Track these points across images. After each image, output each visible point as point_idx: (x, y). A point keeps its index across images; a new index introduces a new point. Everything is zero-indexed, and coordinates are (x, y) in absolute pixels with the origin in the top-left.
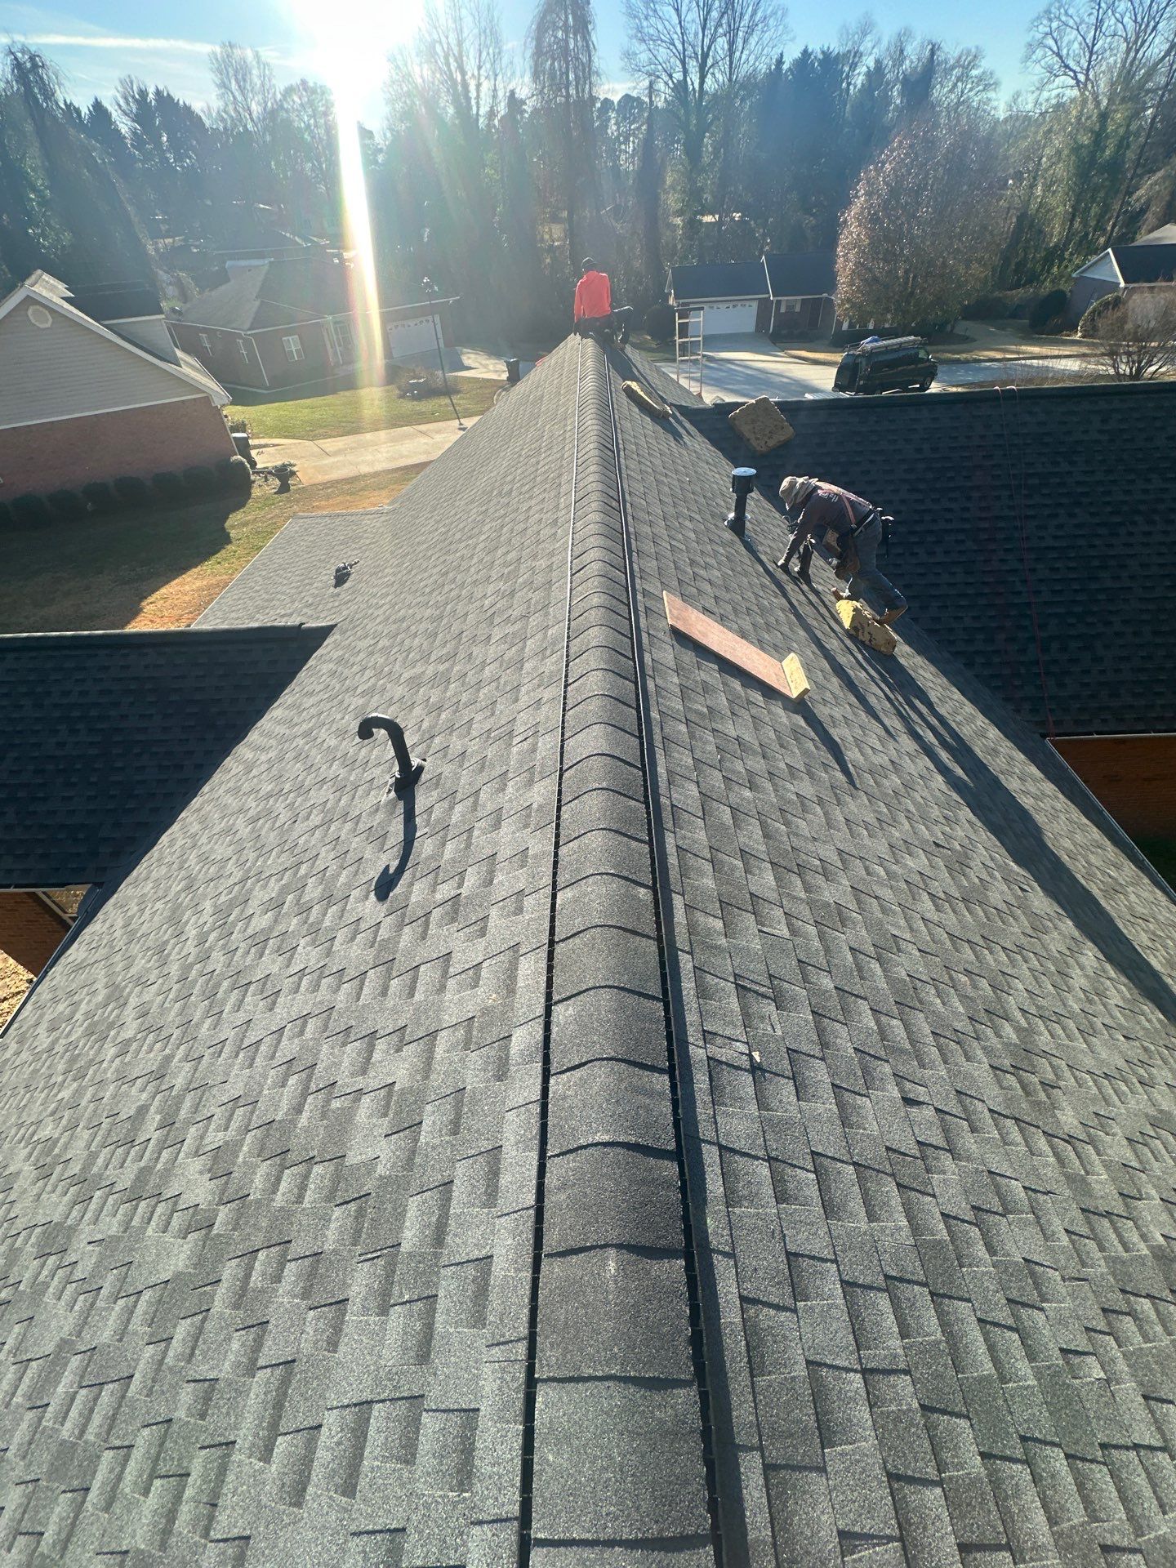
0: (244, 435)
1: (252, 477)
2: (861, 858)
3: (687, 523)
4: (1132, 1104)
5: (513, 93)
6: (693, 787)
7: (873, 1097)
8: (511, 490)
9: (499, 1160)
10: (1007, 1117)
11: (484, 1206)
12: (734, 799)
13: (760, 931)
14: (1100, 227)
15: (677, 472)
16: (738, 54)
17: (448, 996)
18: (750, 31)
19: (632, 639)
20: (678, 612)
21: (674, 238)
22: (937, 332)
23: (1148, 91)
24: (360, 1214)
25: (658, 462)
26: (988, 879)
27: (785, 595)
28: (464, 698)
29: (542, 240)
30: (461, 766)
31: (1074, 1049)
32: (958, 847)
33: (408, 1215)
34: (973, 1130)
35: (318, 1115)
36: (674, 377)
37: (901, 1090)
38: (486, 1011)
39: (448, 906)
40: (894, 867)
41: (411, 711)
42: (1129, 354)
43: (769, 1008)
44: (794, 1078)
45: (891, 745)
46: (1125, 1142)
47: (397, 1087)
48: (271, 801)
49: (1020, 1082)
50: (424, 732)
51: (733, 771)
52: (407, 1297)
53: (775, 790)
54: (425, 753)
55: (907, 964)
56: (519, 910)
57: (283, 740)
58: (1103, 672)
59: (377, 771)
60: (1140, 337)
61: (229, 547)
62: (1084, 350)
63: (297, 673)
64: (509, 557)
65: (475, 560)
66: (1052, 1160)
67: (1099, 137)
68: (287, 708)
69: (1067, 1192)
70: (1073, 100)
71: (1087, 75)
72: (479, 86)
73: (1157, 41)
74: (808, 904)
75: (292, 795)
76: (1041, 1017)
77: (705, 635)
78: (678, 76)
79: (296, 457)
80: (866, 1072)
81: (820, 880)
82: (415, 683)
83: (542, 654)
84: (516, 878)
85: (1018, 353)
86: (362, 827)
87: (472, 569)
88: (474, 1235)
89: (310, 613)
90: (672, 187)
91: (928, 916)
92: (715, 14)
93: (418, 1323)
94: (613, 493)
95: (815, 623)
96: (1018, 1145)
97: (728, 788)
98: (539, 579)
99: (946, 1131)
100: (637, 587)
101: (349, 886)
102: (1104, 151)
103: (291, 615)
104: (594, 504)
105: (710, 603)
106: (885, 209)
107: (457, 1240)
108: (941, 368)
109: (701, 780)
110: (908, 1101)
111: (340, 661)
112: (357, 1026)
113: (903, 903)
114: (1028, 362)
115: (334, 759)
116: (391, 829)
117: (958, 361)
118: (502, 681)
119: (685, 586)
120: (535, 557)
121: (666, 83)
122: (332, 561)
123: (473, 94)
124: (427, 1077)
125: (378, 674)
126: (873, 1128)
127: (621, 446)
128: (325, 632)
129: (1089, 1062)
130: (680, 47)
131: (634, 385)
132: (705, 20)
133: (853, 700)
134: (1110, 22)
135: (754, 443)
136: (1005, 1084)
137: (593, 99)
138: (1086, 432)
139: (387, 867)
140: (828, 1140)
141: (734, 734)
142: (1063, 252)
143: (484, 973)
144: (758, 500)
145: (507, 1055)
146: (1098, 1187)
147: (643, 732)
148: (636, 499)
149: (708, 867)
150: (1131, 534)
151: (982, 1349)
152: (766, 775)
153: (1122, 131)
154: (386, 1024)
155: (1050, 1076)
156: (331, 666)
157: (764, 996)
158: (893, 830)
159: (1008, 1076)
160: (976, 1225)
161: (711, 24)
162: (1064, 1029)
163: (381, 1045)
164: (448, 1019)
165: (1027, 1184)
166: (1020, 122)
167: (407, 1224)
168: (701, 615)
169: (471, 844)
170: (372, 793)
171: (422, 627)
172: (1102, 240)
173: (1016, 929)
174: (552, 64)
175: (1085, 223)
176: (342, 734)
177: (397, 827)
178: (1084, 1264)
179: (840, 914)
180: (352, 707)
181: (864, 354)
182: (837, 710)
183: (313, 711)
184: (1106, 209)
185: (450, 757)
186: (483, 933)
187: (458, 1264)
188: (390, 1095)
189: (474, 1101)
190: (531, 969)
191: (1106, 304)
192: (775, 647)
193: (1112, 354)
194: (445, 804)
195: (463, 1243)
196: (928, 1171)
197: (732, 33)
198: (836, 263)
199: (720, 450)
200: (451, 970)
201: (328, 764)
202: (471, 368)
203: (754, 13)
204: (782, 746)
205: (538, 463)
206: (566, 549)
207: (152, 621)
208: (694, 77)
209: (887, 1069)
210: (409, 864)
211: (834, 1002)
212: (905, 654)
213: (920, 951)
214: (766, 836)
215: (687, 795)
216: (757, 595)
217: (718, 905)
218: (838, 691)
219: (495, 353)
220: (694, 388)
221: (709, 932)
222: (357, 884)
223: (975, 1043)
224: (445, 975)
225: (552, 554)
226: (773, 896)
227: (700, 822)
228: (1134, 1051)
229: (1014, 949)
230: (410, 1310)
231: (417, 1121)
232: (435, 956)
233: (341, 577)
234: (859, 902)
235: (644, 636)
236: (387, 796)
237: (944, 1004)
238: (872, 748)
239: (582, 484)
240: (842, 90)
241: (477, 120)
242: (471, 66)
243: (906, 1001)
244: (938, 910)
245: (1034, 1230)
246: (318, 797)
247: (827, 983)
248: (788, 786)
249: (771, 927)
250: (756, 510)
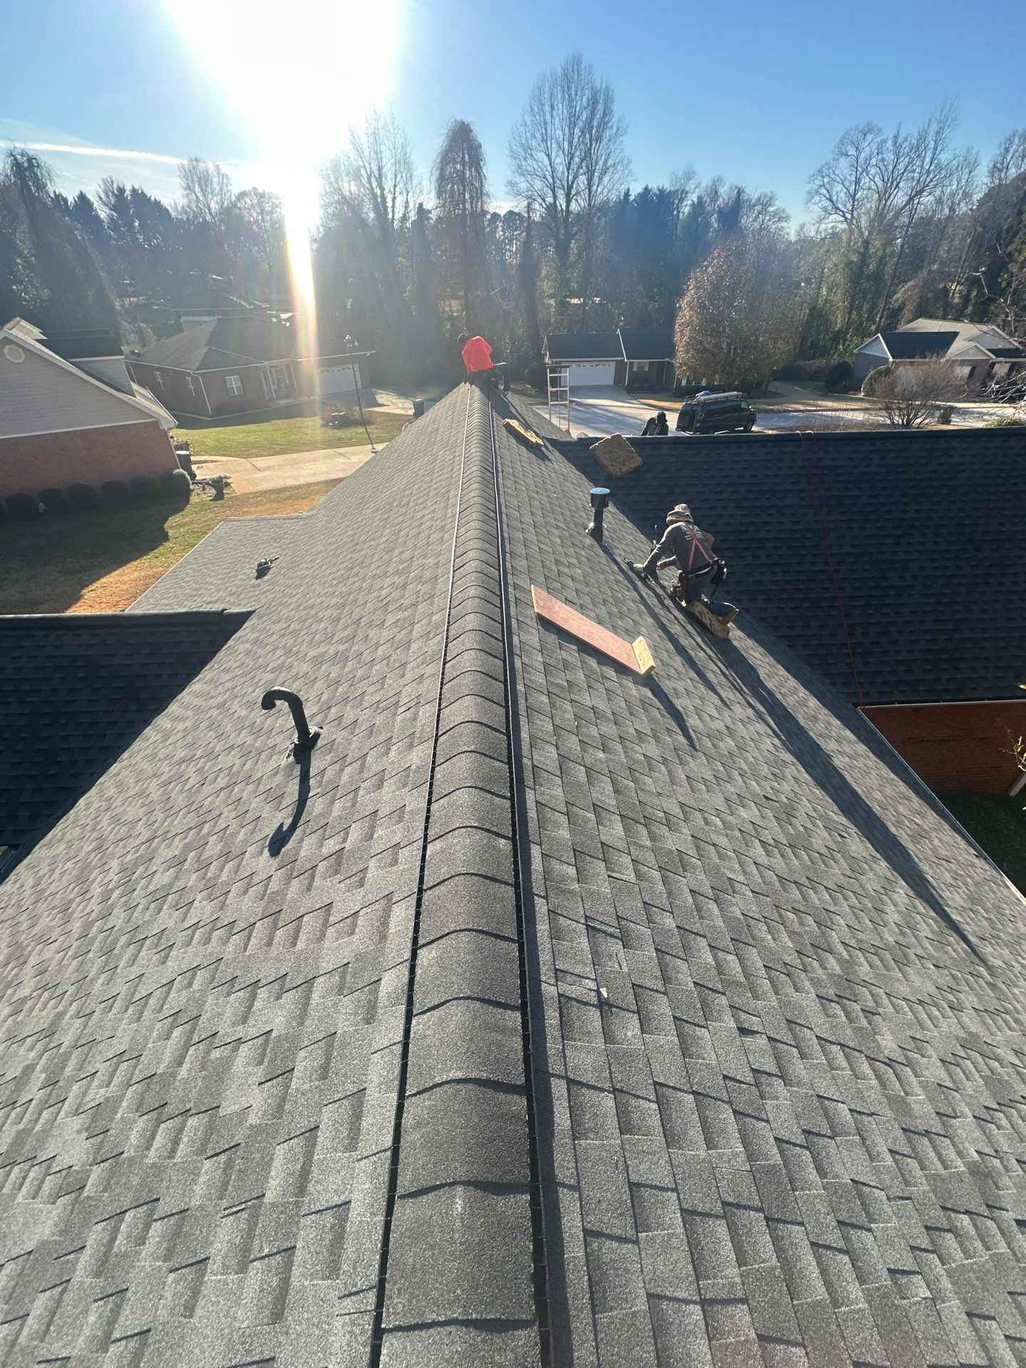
0: (187, 453)
1: (192, 487)
2: (700, 810)
3: (554, 531)
4: (944, 1026)
5: (421, 205)
6: (553, 750)
7: (710, 1028)
8: (409, 502)
9: (362, 1103)
10: (834, 1043)
11: (346, 1150)
12: (588, 760)
13: (609, 876)
14: (871, 319)
15: (546, 490)
16: (594, 188)
17: (327, 944)
18: (604, 172)
19: (502, 624)
20: (542, 602)
21: (549, 314)
22: (754, 389)
23: (897, 227)
24: (229, 1165)
25: (530, 482)
26: (811, 827)
27: (636, 589)
28: (359, 673)
29: (444, 311)
30: (352, 733)
31: (890, 978)
32: (785, 800)
33: (275, 1164)
34: (803, 1056)
35: (197, 1065)
36: (547, 416)
37: (737, 1020)
38: (360, 957)
39: (332, 860)
40: (730, 818)
41: (313, 685)
42: (900, 409)
43: (616, 947)
44: (638, 1012)
45: (726, 713)
46: (940, 1064)
47: (274, 1034)
48: (184, 766)
49: (844, 1009)
50: (323, 703)
51: (589, 736)
52: (266, 1251)
53: (625, 752)
54: (323, 721)
55: (743, 903)
56: (395, 862)
57: (199, 711)
58: (897, 652)
59: (279, 739)
60: (908, 397)
61: (166, 544)
62: (867, 406)
63: (216, 652)
64: (404, 556)
65: (376, 557)
66: (874, 1082)
67: (864, 257)
68: (205, 683)
69: (889, 1113)
70: (843, 231)
71: (852, 214)
72: (394, 199)
73: (899, 194)
74: (653, 851)
75: (202, 760)
76: (860, 949)
77: (567, 621)
78: (550, 200)
79: (230, 471)
80: (705, 1004)
81: (664, 830)
82: (319, 661)
83: (426, 636)
84: (394, 832)
85: (816, 406)
86: (262, 788)
87: (373, 566)
88: (334, 1181)
89: (232, 600)
90: (547, 277)
91: (759, 860)
92: (577, 160)
93: (275, 1278)
94: (491, 507)
95: (661, 612)
96: (843, 1070)
97: (583, 750)
98: (428, 575)
99: (778, 1058)
100: (509, 581)
101: (246, 842)
102: (868, 266)
103: (216, 601)
104: (475, 514)
105: (571, 595)
106: (710, 300)
107: (319, 1187)
108: (758, 416)
109: (560, 743)
110: (743, 1031)
111: (256, 640)
112: (242, 976)
113: (737, 849)
114: (824, 413)
115: (243, 728)
116: (288, 790)
117: (772, 411)
118: (392, 659)
119: (551, 581)
120: (425, 556)
121: (541, 204)
122: (256, 557)
123: (389, 204)
124: (302, 1024)
125: (288, 653)
126: (711, 1059)
127: (500, 469)
128: (244, 617)
129: (904, 989)
130: (551, 181)
131: (514, 423)
132: (570, 163)
133: (693, 675)
134: (865, 181)
135: (611, 469)
136: (830, 1012)
137: (484, 213)
138: (868, 466)
139: (282, 825)
140: (669, 1070)
141: (590, 704)
142: (846, 333)
143: (361, 921)
144: (615, 513)
145: (376, 999)
146: (916, 1107)
147: (510, 703)
148: (511, 510)
149: (564, 819)
150: (909, 543)
151: (815, 1273)
152: (618, 739)
153: (880, 253)
154: (268, 972)
155: (871, 1004)
156: (248, 646)
157: (612, 936)
158: (728, 786)
159: (833, 1004)
160: (807, 1148)
161: (574, 166)
162: (881, 960)
163: (262, 994)
164: (326, 966)
165: (853, 1107)
166: (806, 245)
167: (273, 1173)
168: (564, 605)
169: (356, 802)
170: (274, 757)
171: (328, 613)
172: (873, 327)
173: (837, 871)
174: (453, 187)
175: (859, 315)
176: (250, 705)
177: (293, 788)
178: (907, 1183)
179: (681, 860)
180: (262, 682)
181: (698, 404)
182: (680, 684)
183: (229, 685)
184: (874, 306)
185: (343, 725)
186: (361, 883)
187: (317, 1212)
188: (267, 1042)
189: (344, 1045)
190: (401, 915)
191: (880, 373)
192: (627, 631)
193: (888, 409)
194: (337, 766)
195: (323, 1191)
196: (762, 1097)
197: (590, 173)
198: (674, 336)
199: (583, 473)
200: (331, 919)
201: (237, 732)
202: (383, 405)
203: (606, 161)
204: (631, 714)
205: (431, 481)
206: (450, 550)
207: (91, 606)
208: (562, 202)
209: (723, 1001)
210: (301, 822)
211: (676, 941)
212: (737, 636)
213: (753, 892)
214: (617, 791)
215: (547, 757)
216: (612, 589)
217: (572, 853)
218: (680, 668)
219: (403, 393)
220: (563, 426)
221: (563, 878)
222: (253, 841)
223: (803, 975)
224: (325, 925)
225: (439, 554)
226: (621, 845)
227: (558, 781)
228: (944, 979)
229: (835, 888)
230: (268, 1265)
231: (290, 1067)
232: (318, 906)
233: (262, 571)
234: (698, 848)
235: (514, 621)
236: (286, 760)
237: (774, 939)
238: (710, 716)
239: (466, 498)
240: (673, 216)
241: (393, 222)
242: (388, 185)
243: (741, 938)
244: (768, 855)
245: (859, 1152)
246: (224, 761)
247: (670, 922)
248: (637, 748)
249: (619, 872)
250: (613, 521)
